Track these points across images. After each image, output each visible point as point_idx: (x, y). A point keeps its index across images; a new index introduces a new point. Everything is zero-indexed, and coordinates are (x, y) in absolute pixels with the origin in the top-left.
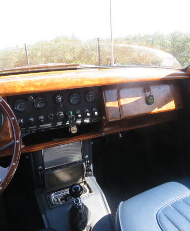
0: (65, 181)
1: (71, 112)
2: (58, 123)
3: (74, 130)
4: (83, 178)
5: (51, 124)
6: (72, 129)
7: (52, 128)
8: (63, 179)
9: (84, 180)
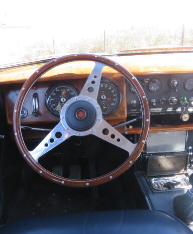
0: (167, 169)
1: (185, 98)
2: (169, 109)
3: (186, 117)
4: (186, 169)
5: (161, 109)
6: (183, 117)
7: (162, 112)
8: (165, 166)
9: (185, 172)
